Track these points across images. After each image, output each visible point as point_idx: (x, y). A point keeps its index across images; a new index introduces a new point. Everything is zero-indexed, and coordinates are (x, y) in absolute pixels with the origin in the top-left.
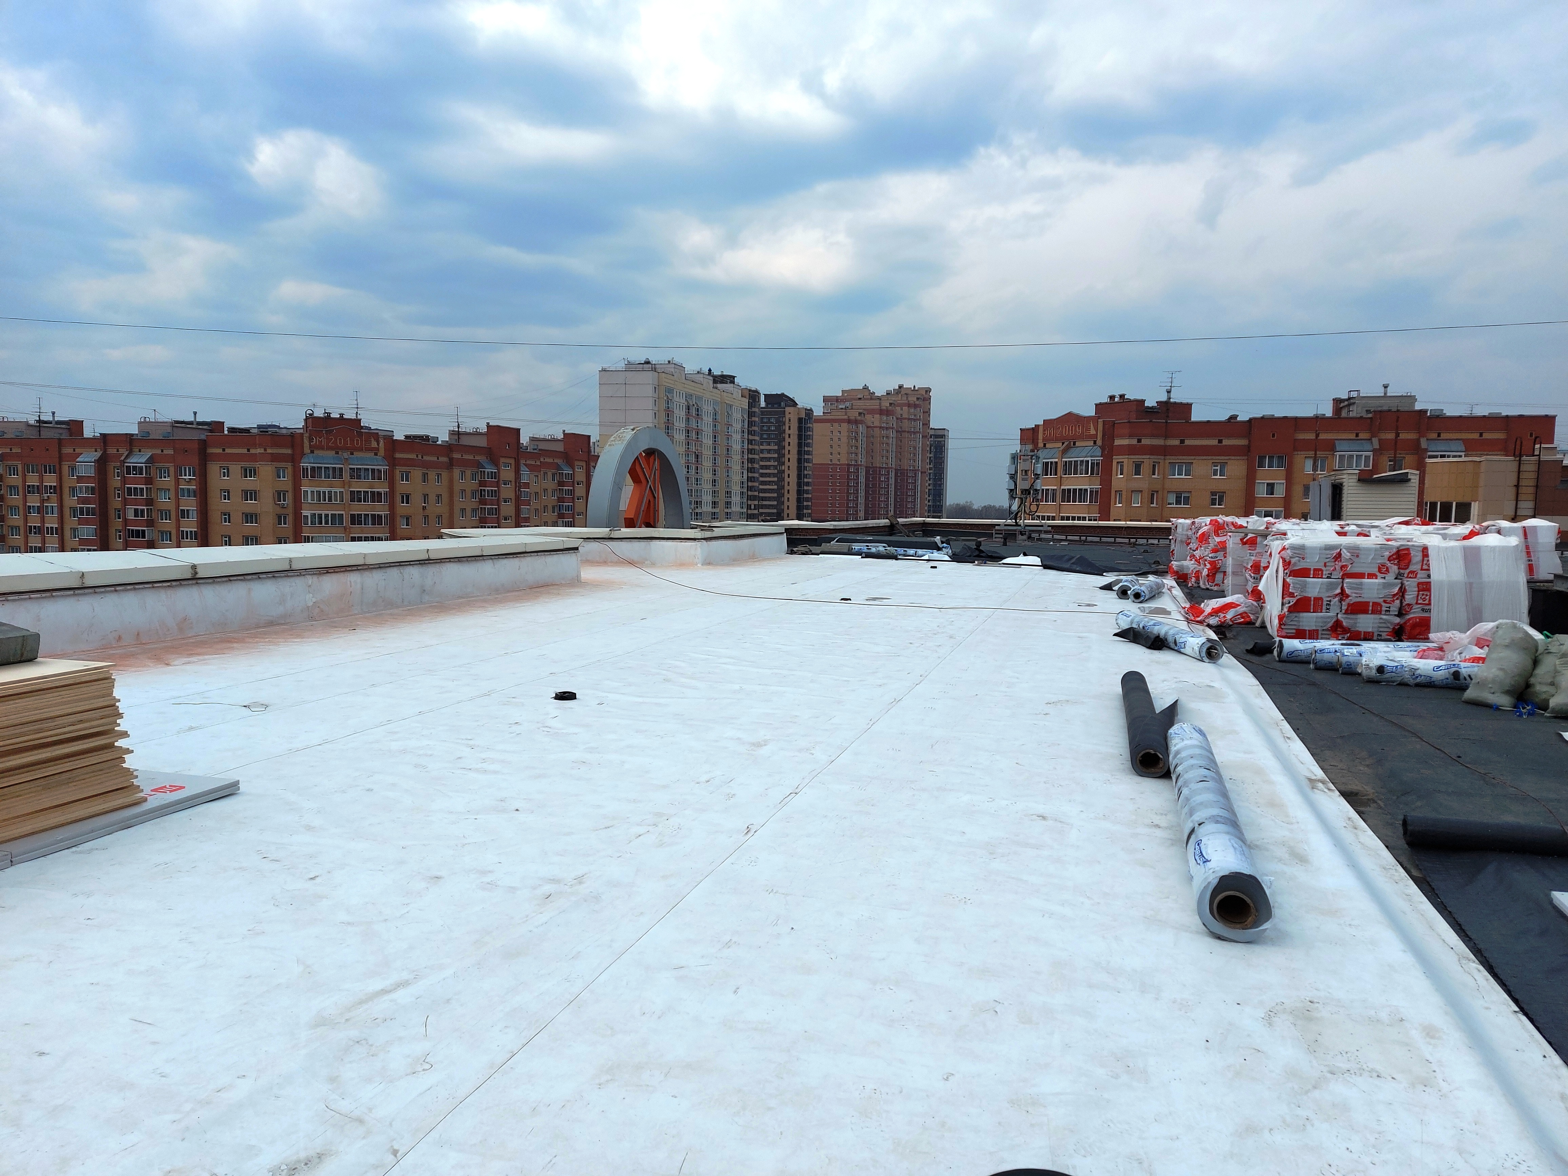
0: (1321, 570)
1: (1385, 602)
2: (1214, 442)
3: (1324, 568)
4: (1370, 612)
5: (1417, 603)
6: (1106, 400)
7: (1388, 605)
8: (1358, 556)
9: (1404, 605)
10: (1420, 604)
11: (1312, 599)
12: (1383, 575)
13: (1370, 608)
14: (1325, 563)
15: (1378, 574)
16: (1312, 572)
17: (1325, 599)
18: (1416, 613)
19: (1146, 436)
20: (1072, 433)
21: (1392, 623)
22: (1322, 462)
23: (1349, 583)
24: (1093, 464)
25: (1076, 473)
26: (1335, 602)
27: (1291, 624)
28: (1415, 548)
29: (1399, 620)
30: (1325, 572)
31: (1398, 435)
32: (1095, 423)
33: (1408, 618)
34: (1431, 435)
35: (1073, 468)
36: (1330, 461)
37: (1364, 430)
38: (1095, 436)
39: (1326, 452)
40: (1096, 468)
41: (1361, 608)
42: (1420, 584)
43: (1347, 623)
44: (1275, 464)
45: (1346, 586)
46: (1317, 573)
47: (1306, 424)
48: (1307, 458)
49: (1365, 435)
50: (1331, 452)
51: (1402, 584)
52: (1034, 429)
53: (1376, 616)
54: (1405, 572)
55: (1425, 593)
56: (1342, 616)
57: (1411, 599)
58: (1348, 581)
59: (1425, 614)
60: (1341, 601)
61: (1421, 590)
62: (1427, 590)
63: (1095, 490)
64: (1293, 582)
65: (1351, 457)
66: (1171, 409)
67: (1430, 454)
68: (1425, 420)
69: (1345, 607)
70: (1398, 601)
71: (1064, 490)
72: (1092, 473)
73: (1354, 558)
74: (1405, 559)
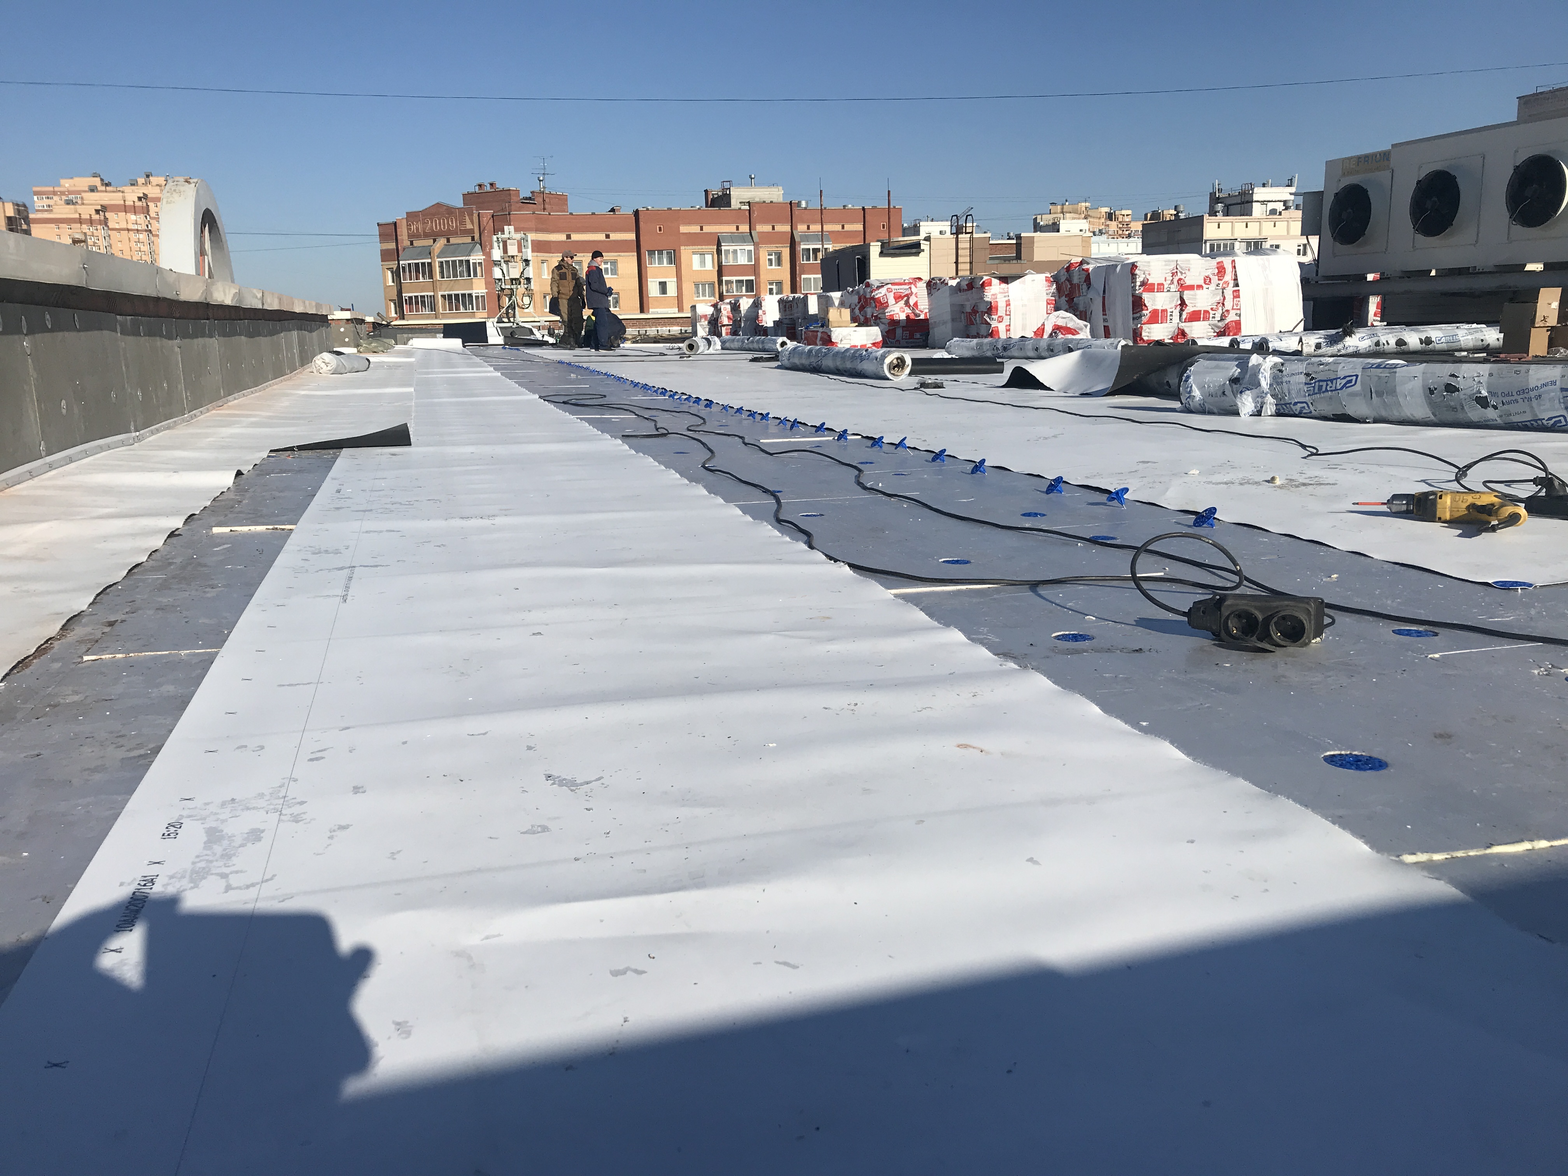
0: (1163, 284)
1: (1212, 309)
2: (601, 237)
3: (1164, 283)
4: (1202, 319)
5: (1233, 309)
6: (472, 188)
7: (1214, 312)
8: (1189, 270)
9: (1224, 311)
10: (1235, 309)
11: (1160, 311)
12: (1207, 286)
13: (1202, 316)
14: (1166, 278)
15: (1204, 285)
16: (1156, 287)
17: (1169, 310)
18: (1231, 317)
20: (444, 228)
21: (1218, 327)
22: (708, 258)
23: (1187, 295)
24: (474, 264)
25: (455, 276)
26: (1176, 313)
27: (1145, 335)
28: (1227, 261)
29: (1221, 324)
30: (1166, 286)
31: (773, 228)
32: (471, 215)
33: (1226, 322)
34: (801, 228)
35: (451, 269)
36: (716, 256)
37: (743, 223)
38: (472, 231)
39: (712, 247)
40: (479, 269)
41: (1195, 316)
42: (1234, 291)
43: (1187, 330)
44: (665, 260)
45: (1185, 297)
46: (1160, 288)
47: (690, 217)
48: (694, 253)
49: (744, 228)
50: (715, 247)
51: (1223, 293)
52: (395, 224)
53: (1206, 323)
54: (1221, 282)
55: (1238, 299)
56: (1183, 325)
57: (1228, 305)
58: (1186, 292)
59: (1238, 318)
60: (1182, 310)
61: (1234, 297)
62: (1238, 297)
63: (480, 295)
64: (1146, 297)
65: (735, 252)
66: (547, 200)
67: (803, 247)
68: (796, 212)
69: (1184, 316)
70: (1220, 308)
71: (443, 296)
72: (475, 275)
73: (1187, 271)
74: (1221, 270)
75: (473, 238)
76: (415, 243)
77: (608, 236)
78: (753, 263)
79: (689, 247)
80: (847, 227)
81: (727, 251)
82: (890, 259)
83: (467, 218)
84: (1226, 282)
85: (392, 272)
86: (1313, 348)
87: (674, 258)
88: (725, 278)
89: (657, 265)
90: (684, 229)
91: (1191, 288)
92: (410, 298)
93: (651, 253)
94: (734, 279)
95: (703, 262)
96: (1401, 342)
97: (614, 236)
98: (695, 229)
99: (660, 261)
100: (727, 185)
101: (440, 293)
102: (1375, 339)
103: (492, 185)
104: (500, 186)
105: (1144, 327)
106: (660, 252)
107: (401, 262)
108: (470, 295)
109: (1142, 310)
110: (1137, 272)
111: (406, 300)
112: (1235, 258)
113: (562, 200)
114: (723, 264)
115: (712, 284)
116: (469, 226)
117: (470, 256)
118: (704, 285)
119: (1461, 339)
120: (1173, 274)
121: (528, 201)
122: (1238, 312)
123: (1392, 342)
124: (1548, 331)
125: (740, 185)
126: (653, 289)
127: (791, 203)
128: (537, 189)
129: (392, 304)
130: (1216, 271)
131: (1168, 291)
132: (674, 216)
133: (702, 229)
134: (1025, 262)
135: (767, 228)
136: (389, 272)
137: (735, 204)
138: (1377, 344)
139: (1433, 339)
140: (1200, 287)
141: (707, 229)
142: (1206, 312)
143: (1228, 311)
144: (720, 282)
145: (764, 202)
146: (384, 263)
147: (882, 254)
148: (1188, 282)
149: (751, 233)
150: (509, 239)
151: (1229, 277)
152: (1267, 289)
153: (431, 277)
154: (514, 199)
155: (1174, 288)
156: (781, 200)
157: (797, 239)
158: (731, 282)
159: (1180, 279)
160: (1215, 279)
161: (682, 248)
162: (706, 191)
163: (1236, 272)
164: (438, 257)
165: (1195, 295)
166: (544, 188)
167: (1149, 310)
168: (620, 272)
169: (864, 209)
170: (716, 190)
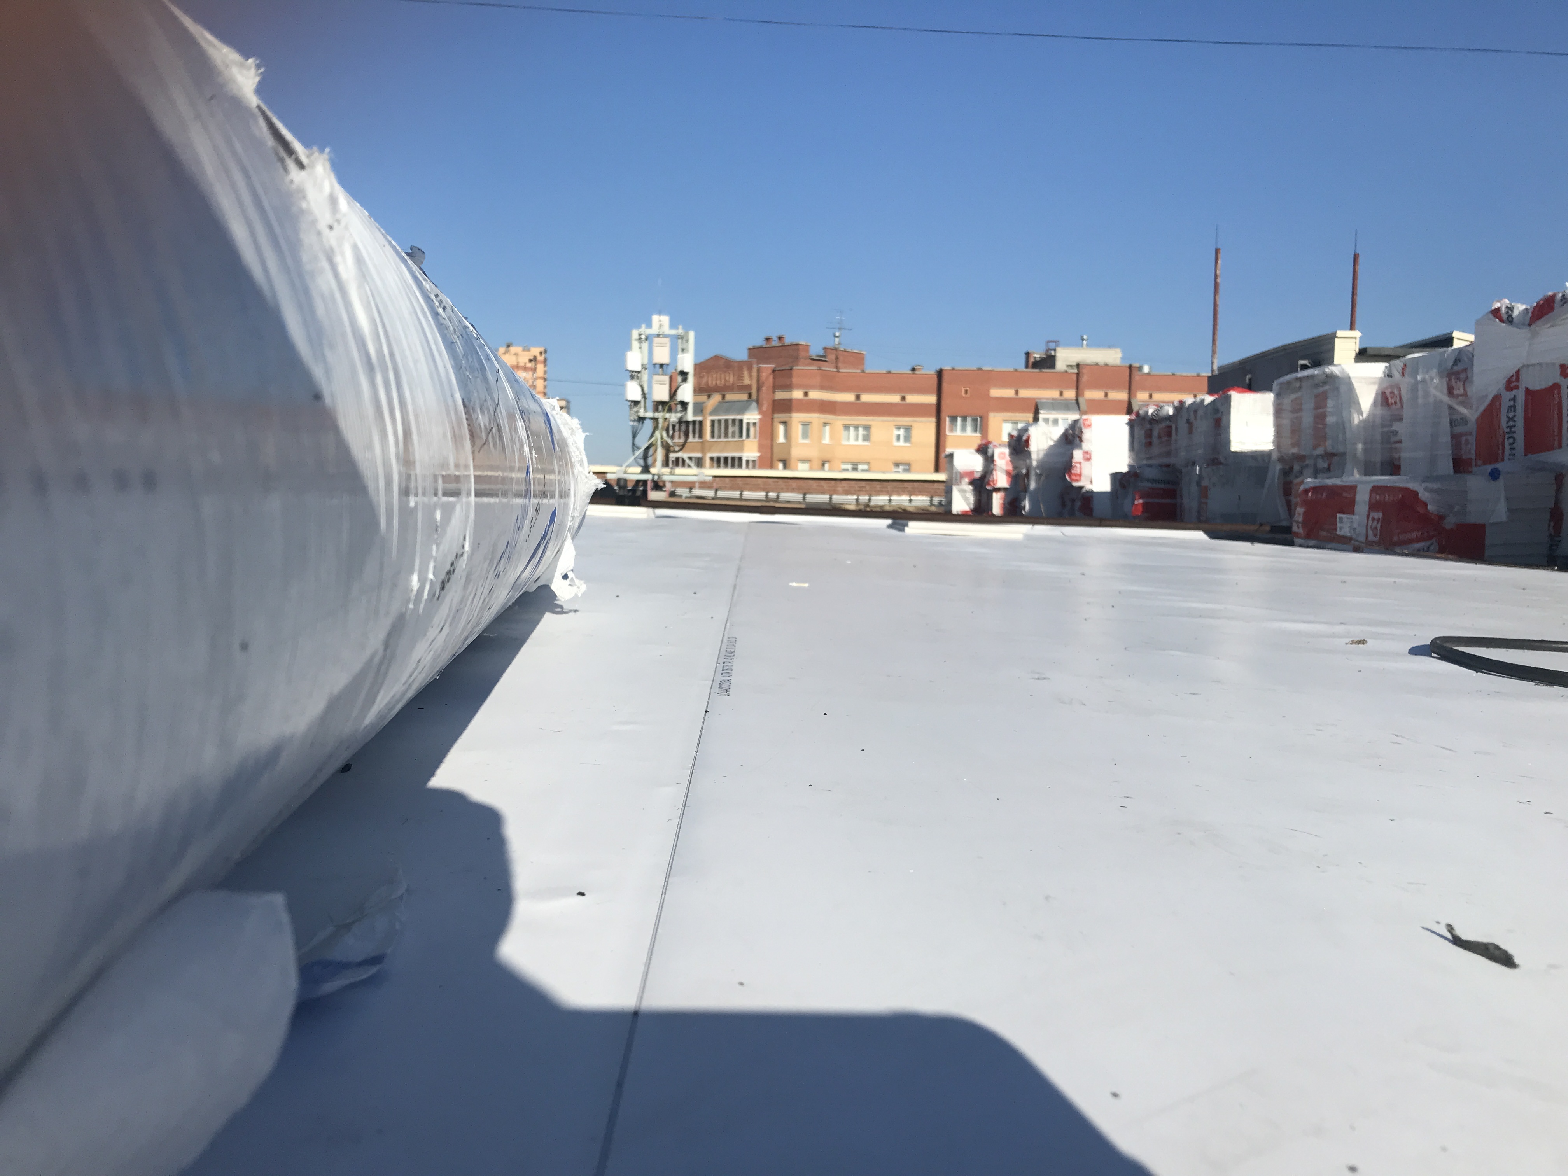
2: (895, 398)
19: (814, 387)
20: (720, 383)
24: (748, 424)
25: (726, 435)
31: (1106, 395)
34: (1141, 396)
35: (723, 428)
39: (1027, 414)
40: (752, 429)
44: (969, 428)
48: (1006, 421)
50: (1032, 415)
63: (751, 458)
66: (841, 358)
68: (1136, 377)
71: (712, 459)
72: (748, 435)
75: (750, 395)
77: (903, 398)
79: (1000, 414)
83: (747, 372)
87: (981, 426)
89: (959, 433)
90: (995, 392)
93: (954, 419)
97: (910, 399)
98: (1009, 393)
99: (964, 429)
100: (1052, 345)
101: (708, 455)
103: (780, 338)
104: (789, 340)
106: (964, 419)
108: (740, 459)
113: (858, 359)
117: (744, 414)
121: (820, 359)
125: (1070, 344)
128: (830, 345)
132: (984, 378)
133: (1017, 393)
135: (1098, 395)
141: (1025, 393)
145: (1097, 364)
149: (1077, 400)
153: (701, 436)
154: (802, 354)
156: (1118, 363)
161: (991, 414)
162: (1027, 353)
164: (712, 414)
166: (839, 344)
168: (914, 439)
170: (1039, 351)
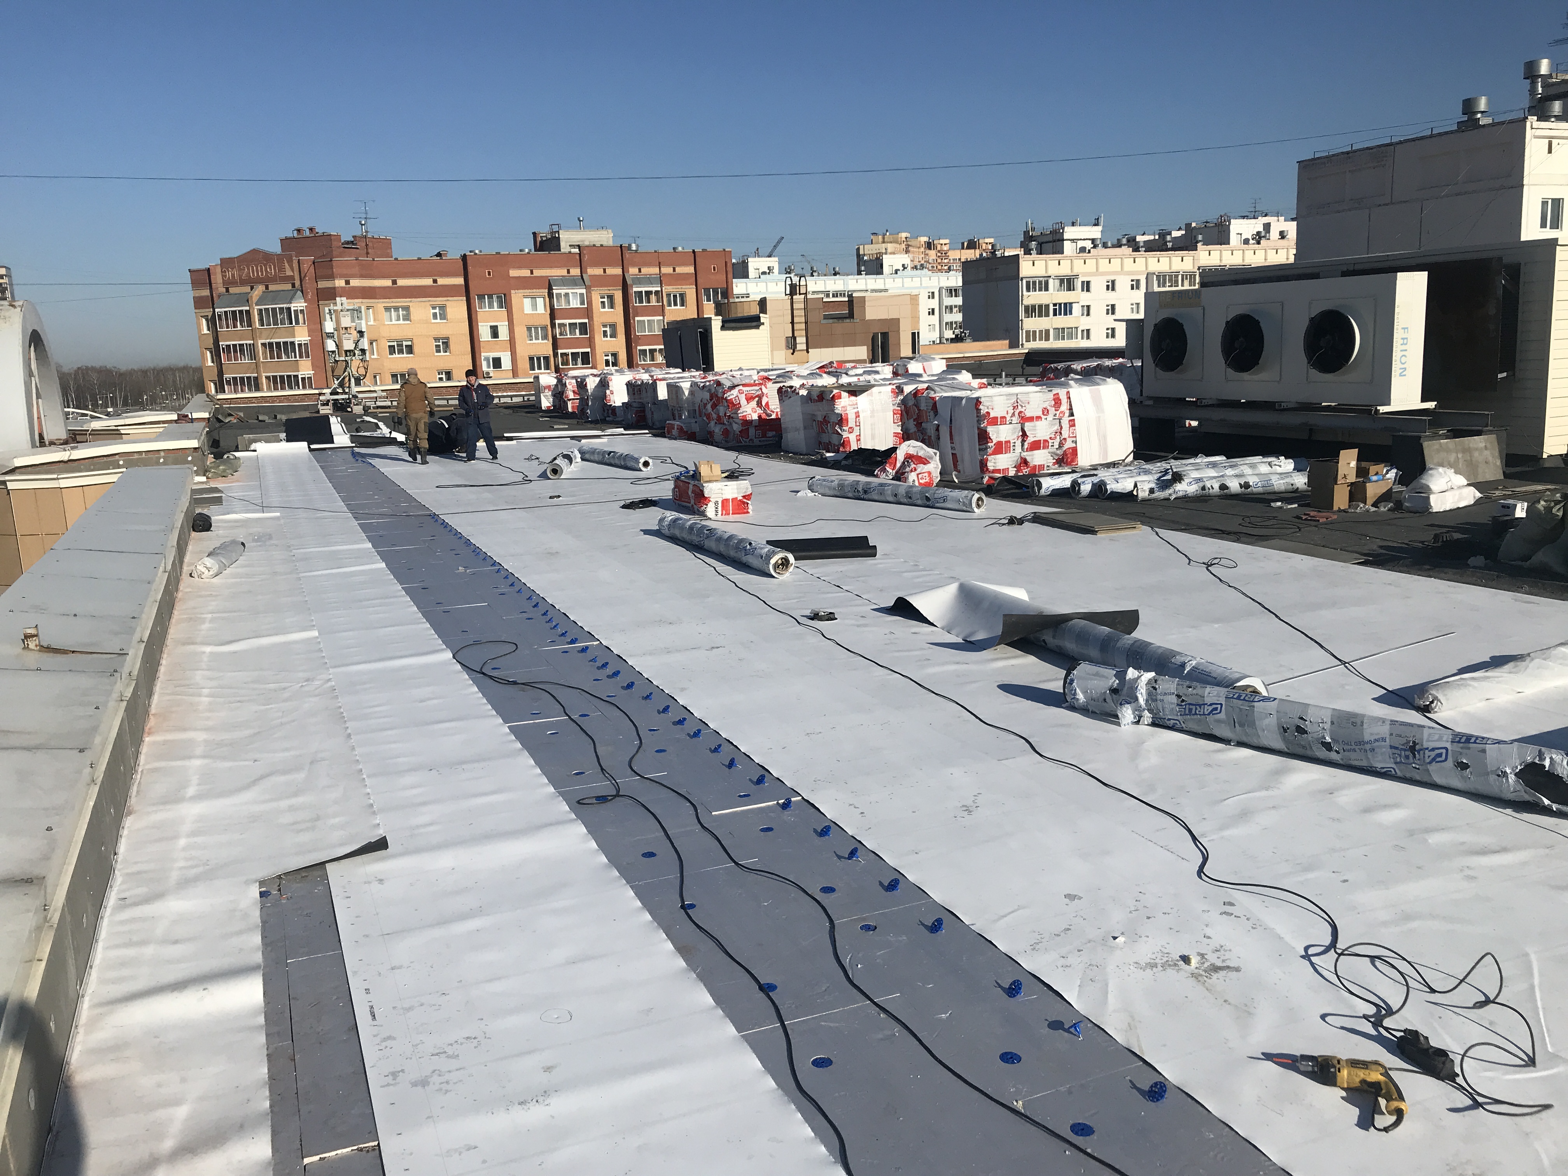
1: (1050, 438)
2: (428, 282)
3: (1006, 416)
4: (1042, 448)
6: (290, 233)
7: (1052, 441)
8: (1028, 401)
9: (1061, 439)
10: (1071, 437)
11: (1004, 442)
12: (1045, 417)
13: (1042, 445)
14: (1007, 411)
15: (1042, 416)
16: (999, 420)
17: (1012, 442)
18: (1069, 444)
19: (354, 276)
20: (262, 275)
21: (1057, 455)
22: (540, 301)
23: (1028, 426)
24: (296, 311)
25: (276, 323)
26: (1018, 443)
27: (991, 466)
28: (1062, 393)
29: (1060, 452)
30: (1008, 419)
31: (605, 271)
32: (290, 262)
33: (1064, 449)
34: (633, 271)
35: (270, 317)
36: (547, 300)
37: (574, 266)
38: (292, 278)
39: (543, 290)
40: (300, 316)
41: (1036, 446)
42: (1070, 421)
43: (1028, 459)
44: (495, 304)
45: (1026, 429)
46: (1003, 420)
47: (519, 260)
48: (525, 297)
49: (576, 272)
50: (547, 291)
51: (1060, 422)
52: (208, 270)
53: (1046, 451)
54: (1058, 413)
55: (1073, 428)
56: (1024, 454)
57: (1065, 434)
58: (1027, 424)
59: (1074, 445)
60: (1023, 441)
61: (1071, 426)
62: (1074, 425)
63: (303, 342)
64: (990, 430)
65: (567, 295)
66: (370, 244)
67: (635, 289)
68: (627, 255)
69: (1026, 446)
70: (1058, 437)
71: (264, 345)
72: (297, 322)
73: (1026, 404)
74: (1057, 402)
75: (293, 285)
76: (232, 290)
77: (435, 281)
78: (586, 306)
79: (520, 291)
80: (679, 270)
81: (559, 295)
82: (731, 332)
83: (286, 264)
84: (1061, 412)
85: (207, 320)
86: (1147, 493)
87: (505, 302)
88: (557, 322)
89: (487, 309)
90: (513, 273)
91: (1031, 419)
92: (228, 346)
93: (481, 297)
94: (567, 322)
95: (534, 306)
96: (1223, 487)
97: (441, 281)
98: (526, 273)
99: (491, 306)
100: (555, 228)
101: (260, 342)
102: (1201, 484)
103: (311, 229)
104: (320, 230)
105: (990, 458)
106: (490, 297)
107: (217, 310)
108: (293, 343)
109: (988, 443)
110: (981, 407)
111: (223, 349)
112: (1070, 390)
113: (386, 244)
114: (556, 307)
115: (544, 328)
116: (289, 273)
117: (291, 303)
118: (536, 328)
119: (1275, 484)
120: (1014, 407)
121: (350, 245)
122: (1074, 439)
123: (1216, 486)
124: (1348, 486)
125: (569, 228)
126: (484, 333)
127: (621, 246)
128: (359, 233)
129: (208, 352)
130: (1053, 403)
131: (1011, 423)
132: (502, 261)
133: (532, 273)
134: (858, 321)
135: (599, 271)
136: (204, 320)
137: (565, 247)
138: (1203, 488)
139: (1251, 484)
140: (1039, 418)
141: (538, 273)
142: (1046, 441)
143: (1065, 439)
144: (553, 325)
145: (594, 245)
146: (197, 311)
147: (723, 328)
148: (1028, 414)
149: (582, 276)
150: (342, 311)
151: (1064, 407)
152: (1099, 417)
153: (250, 325)
154: (335, 244)
155: (1015, 419)
156: (611, 243)
157: (629, 282)
158: (564, 325)
159: (1020, 412)
160: (1052, 411)
161: (513, 292)
162: (534, 234)
163: (1070, 402)
164: (257, 305)
165: (1035, 426)
166: (366, 232)
167: (995, 442)
168: (449, 316)
169: (694, 252)
170: (544, 232)
